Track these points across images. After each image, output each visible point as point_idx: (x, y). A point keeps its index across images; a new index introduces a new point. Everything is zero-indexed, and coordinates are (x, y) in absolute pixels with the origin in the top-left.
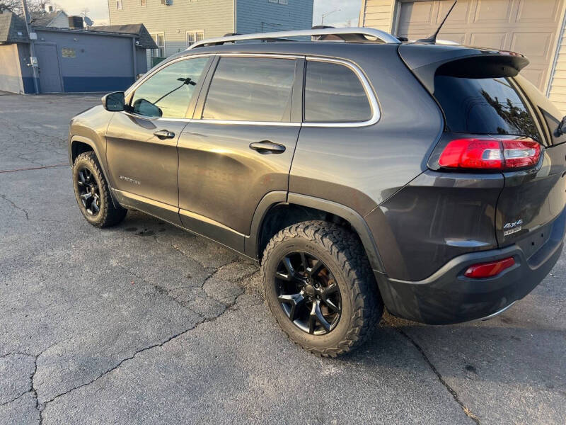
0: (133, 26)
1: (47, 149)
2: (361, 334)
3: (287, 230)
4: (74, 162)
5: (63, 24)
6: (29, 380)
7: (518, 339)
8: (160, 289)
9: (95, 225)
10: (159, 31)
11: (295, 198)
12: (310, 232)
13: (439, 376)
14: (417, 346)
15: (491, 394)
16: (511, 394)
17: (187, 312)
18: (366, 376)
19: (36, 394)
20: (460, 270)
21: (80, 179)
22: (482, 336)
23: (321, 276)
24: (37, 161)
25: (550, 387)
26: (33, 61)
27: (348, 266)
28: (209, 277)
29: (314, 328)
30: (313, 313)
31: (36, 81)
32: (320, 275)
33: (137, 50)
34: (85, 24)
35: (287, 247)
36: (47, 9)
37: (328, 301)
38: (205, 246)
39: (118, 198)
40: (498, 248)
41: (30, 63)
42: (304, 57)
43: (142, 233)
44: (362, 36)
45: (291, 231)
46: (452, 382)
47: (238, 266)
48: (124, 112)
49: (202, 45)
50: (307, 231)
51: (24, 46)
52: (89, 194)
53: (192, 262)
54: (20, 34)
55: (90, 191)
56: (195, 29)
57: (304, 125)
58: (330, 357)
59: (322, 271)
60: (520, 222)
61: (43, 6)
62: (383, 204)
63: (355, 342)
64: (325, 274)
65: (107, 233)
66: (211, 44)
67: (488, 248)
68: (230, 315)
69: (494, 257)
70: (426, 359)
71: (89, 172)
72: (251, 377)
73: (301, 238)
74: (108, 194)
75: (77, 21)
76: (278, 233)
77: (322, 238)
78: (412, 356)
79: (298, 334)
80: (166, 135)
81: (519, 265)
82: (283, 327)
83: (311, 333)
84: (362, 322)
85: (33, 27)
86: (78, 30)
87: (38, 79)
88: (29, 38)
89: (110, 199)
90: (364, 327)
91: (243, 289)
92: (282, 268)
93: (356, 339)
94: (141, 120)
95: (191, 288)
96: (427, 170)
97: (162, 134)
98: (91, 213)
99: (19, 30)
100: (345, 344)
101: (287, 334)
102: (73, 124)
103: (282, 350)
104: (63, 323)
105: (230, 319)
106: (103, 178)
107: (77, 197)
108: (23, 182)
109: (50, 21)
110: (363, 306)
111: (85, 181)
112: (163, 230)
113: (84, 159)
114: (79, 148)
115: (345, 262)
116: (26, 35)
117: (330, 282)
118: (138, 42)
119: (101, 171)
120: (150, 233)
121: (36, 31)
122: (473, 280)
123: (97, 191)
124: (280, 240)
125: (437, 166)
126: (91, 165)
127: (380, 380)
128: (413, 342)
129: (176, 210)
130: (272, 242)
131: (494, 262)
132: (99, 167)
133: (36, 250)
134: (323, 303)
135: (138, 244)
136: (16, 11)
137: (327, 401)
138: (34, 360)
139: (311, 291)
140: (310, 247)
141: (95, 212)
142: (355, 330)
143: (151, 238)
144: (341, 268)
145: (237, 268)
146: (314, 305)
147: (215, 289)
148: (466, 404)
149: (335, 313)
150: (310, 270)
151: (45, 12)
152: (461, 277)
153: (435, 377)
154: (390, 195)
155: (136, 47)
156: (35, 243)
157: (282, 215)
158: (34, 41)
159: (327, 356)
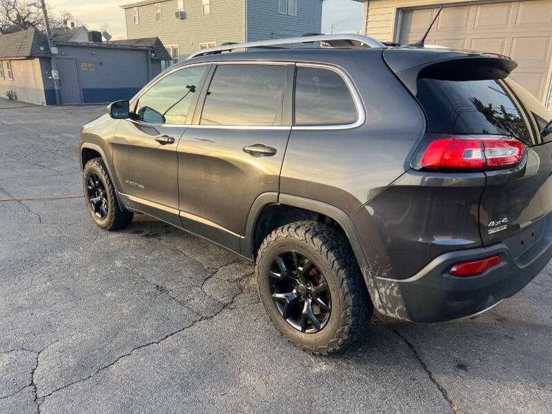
0: (149, 40)
1: (63, 157)
2: (351, 332)
3: (279, 230)
4: (84, 168)
5: (83, 39)
6: (30, 375)
7: (512, 338)
8: (161, 289)
9: (103, 228)
10: (173, 43)
11: (286, 199)
12: (301, 232)
13: (430, 374)
14: (409, 345)
15: (481, 393)
16: (502, 393)
17: (185, 311)
18: (356, 374)
19: (35, 388)
20: (445, 268)
21: (89, 184)
22: (475, 335)
23: (312, 275)
24: (53, 168)
25: (542, 386)
26: (54, 74)
27: (336, 266)
28: (209, 277)
29: (306, 327)
30: (304, 310)
31: (57, 92)
32: (311, 273)
33: (152, 62)
34: (104, 39)
35: (280, 247)
36: (69, 25)
37: (319, 299)
38: (207, 247)
39: (124, 201)
40: (483, 246)
41: (52, 76)
42: (294, 63)
43: (147, 235)
44: (349, 42)
45: (284, 231)
46: (442, 379)
47: (238, 266)
48: (129, 119)
49: (202, 54)
50: (298, 231)
51: (46, 61)
52: (98, 198)
53: (193, 262)
54: (42, 48)
55: (98, 195)
56: (208, 41)
57: (294, 128)
58: (321, 355)
59: (313, 270)
60: (505, 220)
61: (65, 22)
62: (369, 203)
63: (345, 341)
64: (316, 273)
65: (114, 236)
66: (209, 53)
67: (472, 246)
68: (227, 314)
69: (478, 255)
70: (417, 357)
71: (97, 177)
72: (243, 374)
73: (292, 238)
74: (115, 199)
75: (95, 36)
76: (271, 233)
77: (312, 238)
78: (404, 354)
79: (290, 332)
80: (166, 140)
81: (506, 263)
82: (276, 325)
83: (303, 331)
84: (351, 320)
85: (54, 42)
86: (97, 44)
87: (59, 91)
88: (50, 53)
89: (117, 202)
90: (353, 325)
91: (241, 289)
92: (275, 267)
93: (346, 337)
94: (145, 126)
95: (190, 287)
96: (409, 169)
97: (163, 139)
98: (100, 216)
99: (41, 45)
100: (336, 342)
101: (281, 332)
102: (84, 132)
103: (275, 348)
104: (66, 321)
105: (227, 318)
106: (111, 183)
107: (87, 201)
108: (39, 187)
109: (72, 36)
110: (352, 305)
111: (94, 186)
112: (167, 233)
113: (93, 165)
114: (88, 155)
115: (334, 262)
116: (47, 49)
117: (321, 281)
118: (153, 55)
119: (109, 176)
120: (156, 235)
121: (57, 46)
122: (457, 278)
123: (105, 196)
124: (273, 239)
125: (419, 166)
126: (99, 170)
127: (370, 377)
128: (405, 341)
129: (176, 212)
130: (265, 241)
131: (479, 260)
132: (107, 172)
133: (46, 252)
134: (314, 302)
135: (143, 245)
136: (40, 27)
137: (316, 397)
138: (36, 355)
139: (303, 290)
140: (301, 247)
141: (103, 215)
142: (344, 329)
143: (155, 240)
144: (330, 268)
145: (236, 268)
146: (306, 304)
147: (214, 289)
148: (456, 402)
149: (326, 312)
150: (301, 269)
151: (67, 28)
152: (446, 275)
153: (426, 375)
154: (375, 194)
155: (152, 59)
156: (45, 245)
157: (275, 216)
158: (55, 55)
159: (318, 353)
